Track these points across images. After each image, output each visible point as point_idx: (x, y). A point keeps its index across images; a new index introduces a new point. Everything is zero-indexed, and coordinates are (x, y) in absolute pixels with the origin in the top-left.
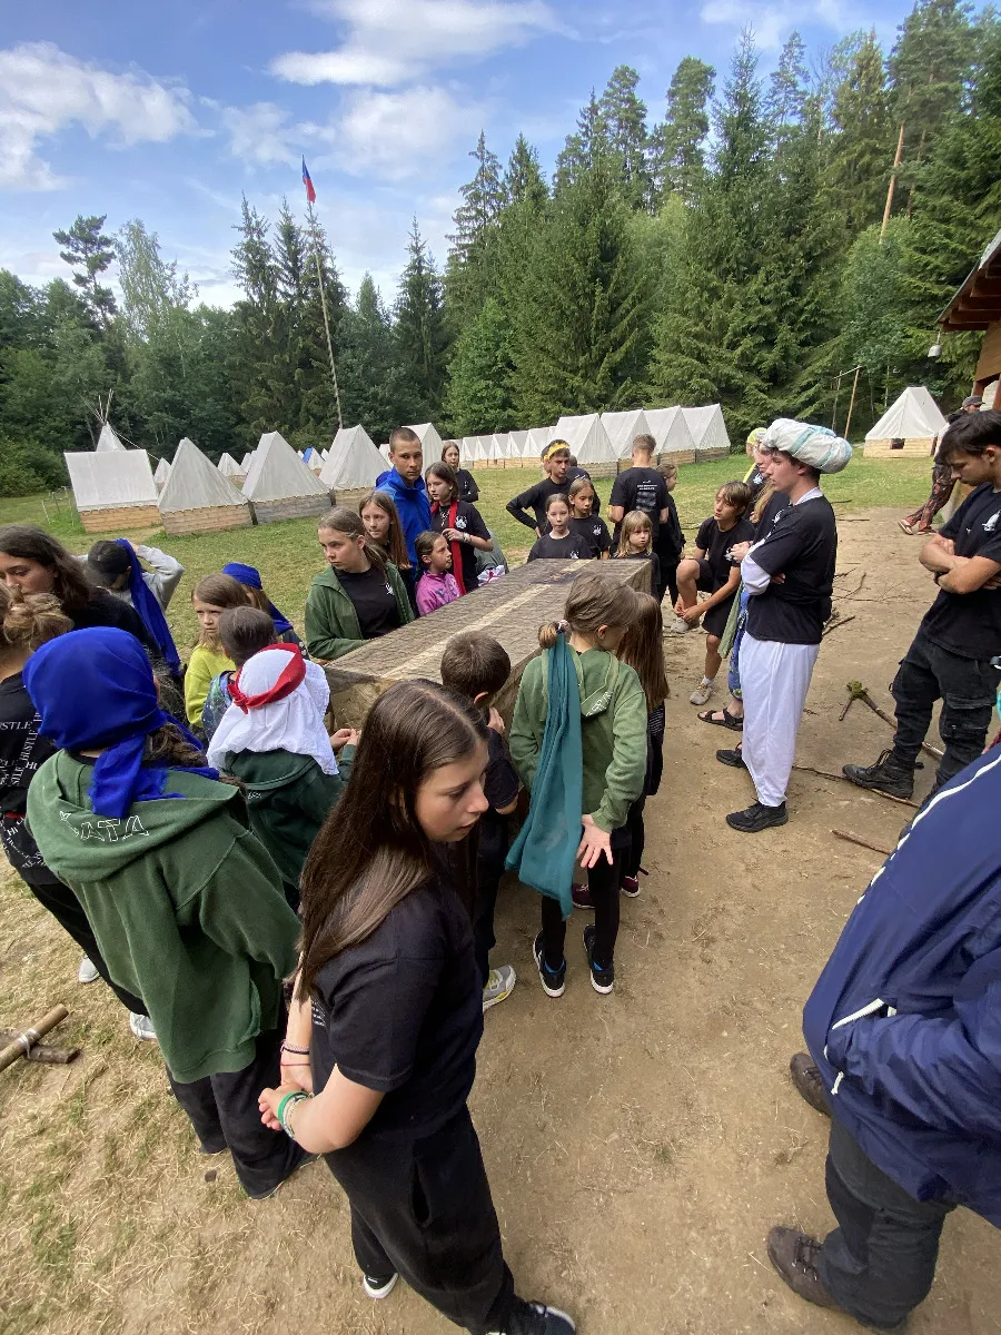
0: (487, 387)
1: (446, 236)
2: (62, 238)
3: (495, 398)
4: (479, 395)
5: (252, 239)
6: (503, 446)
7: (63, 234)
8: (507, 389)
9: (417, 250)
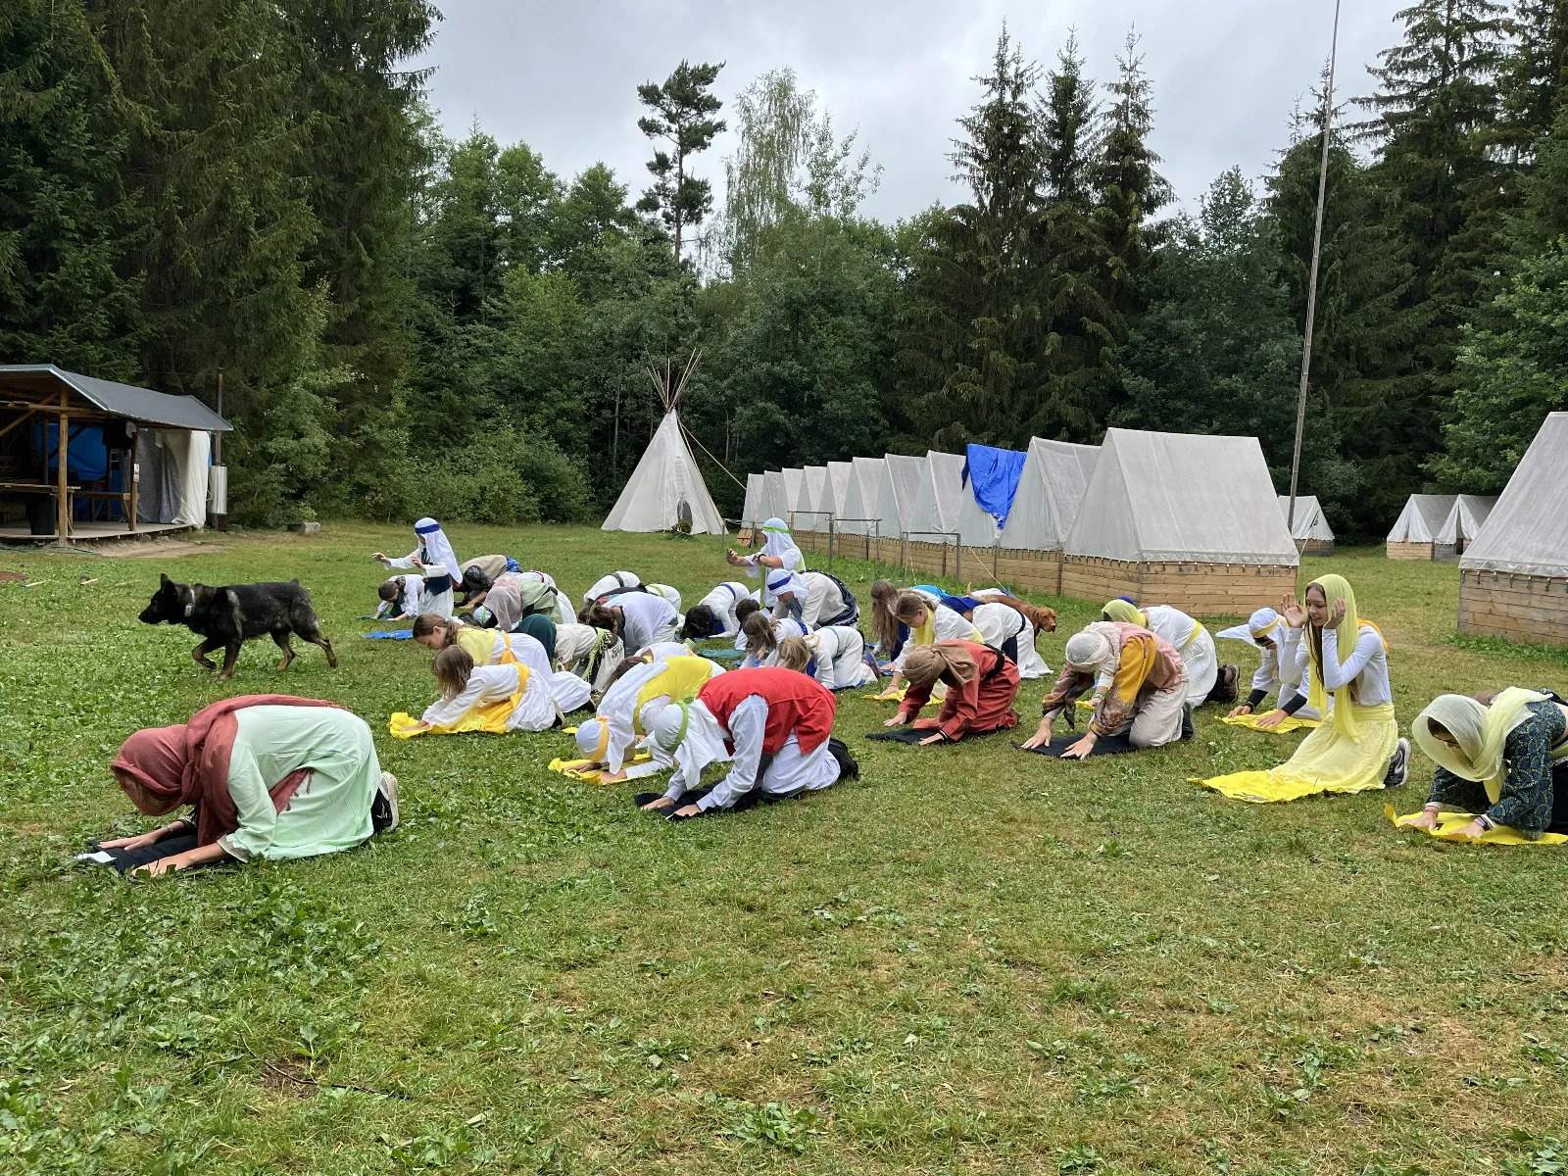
2: (650, 95)
5: (1001, 99)
7: (655, 88)
9: (1322, 118)
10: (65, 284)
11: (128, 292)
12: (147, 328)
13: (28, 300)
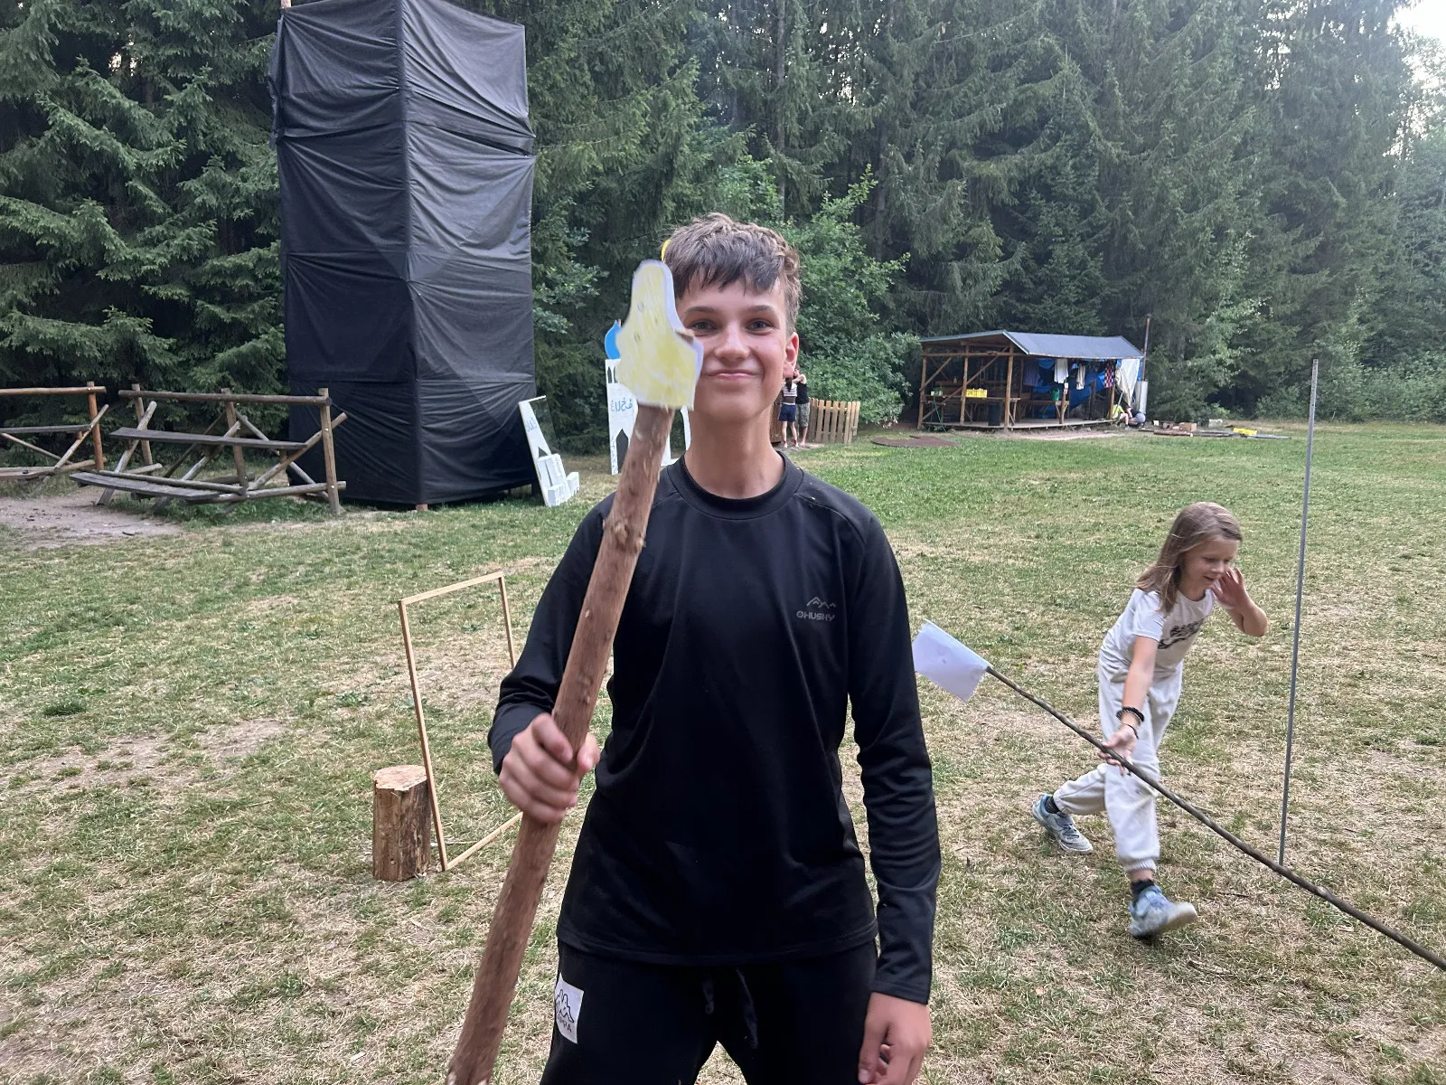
10: (1053, 270)
11: (1094, 267)
12: (1107, 291)
13: (1035, 283)
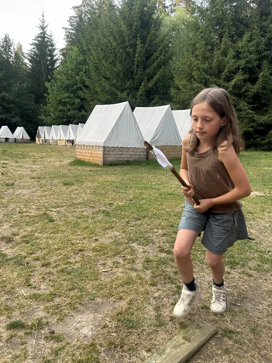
0: (69, 97)
1: (63, 28)
3: (74, 104)
4: (63, 100)
6: (75, 131)
8: (83, 100)
9: (43, 28)
